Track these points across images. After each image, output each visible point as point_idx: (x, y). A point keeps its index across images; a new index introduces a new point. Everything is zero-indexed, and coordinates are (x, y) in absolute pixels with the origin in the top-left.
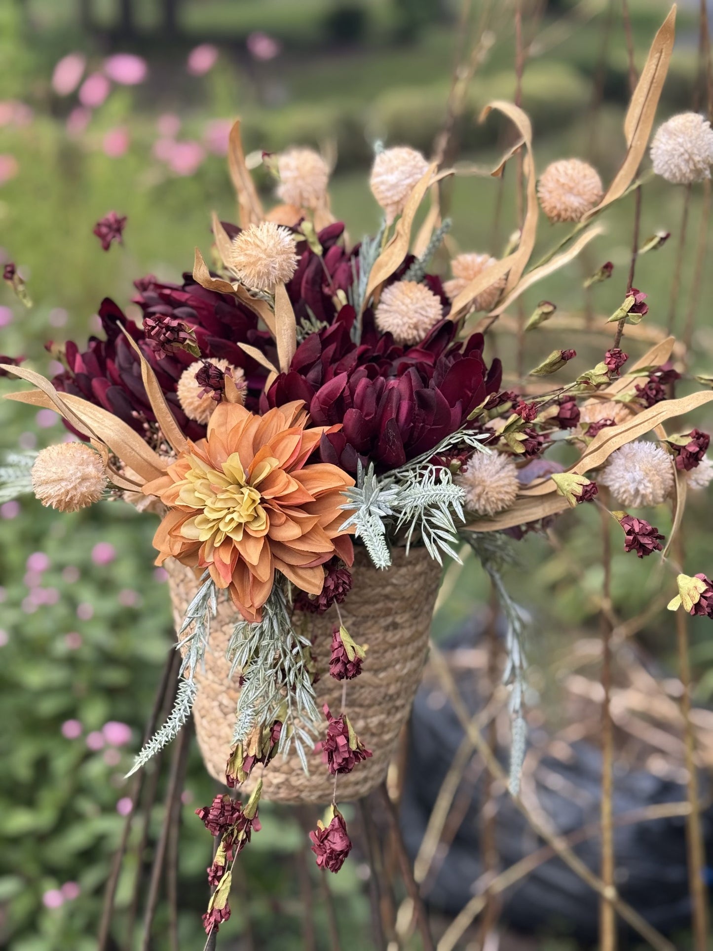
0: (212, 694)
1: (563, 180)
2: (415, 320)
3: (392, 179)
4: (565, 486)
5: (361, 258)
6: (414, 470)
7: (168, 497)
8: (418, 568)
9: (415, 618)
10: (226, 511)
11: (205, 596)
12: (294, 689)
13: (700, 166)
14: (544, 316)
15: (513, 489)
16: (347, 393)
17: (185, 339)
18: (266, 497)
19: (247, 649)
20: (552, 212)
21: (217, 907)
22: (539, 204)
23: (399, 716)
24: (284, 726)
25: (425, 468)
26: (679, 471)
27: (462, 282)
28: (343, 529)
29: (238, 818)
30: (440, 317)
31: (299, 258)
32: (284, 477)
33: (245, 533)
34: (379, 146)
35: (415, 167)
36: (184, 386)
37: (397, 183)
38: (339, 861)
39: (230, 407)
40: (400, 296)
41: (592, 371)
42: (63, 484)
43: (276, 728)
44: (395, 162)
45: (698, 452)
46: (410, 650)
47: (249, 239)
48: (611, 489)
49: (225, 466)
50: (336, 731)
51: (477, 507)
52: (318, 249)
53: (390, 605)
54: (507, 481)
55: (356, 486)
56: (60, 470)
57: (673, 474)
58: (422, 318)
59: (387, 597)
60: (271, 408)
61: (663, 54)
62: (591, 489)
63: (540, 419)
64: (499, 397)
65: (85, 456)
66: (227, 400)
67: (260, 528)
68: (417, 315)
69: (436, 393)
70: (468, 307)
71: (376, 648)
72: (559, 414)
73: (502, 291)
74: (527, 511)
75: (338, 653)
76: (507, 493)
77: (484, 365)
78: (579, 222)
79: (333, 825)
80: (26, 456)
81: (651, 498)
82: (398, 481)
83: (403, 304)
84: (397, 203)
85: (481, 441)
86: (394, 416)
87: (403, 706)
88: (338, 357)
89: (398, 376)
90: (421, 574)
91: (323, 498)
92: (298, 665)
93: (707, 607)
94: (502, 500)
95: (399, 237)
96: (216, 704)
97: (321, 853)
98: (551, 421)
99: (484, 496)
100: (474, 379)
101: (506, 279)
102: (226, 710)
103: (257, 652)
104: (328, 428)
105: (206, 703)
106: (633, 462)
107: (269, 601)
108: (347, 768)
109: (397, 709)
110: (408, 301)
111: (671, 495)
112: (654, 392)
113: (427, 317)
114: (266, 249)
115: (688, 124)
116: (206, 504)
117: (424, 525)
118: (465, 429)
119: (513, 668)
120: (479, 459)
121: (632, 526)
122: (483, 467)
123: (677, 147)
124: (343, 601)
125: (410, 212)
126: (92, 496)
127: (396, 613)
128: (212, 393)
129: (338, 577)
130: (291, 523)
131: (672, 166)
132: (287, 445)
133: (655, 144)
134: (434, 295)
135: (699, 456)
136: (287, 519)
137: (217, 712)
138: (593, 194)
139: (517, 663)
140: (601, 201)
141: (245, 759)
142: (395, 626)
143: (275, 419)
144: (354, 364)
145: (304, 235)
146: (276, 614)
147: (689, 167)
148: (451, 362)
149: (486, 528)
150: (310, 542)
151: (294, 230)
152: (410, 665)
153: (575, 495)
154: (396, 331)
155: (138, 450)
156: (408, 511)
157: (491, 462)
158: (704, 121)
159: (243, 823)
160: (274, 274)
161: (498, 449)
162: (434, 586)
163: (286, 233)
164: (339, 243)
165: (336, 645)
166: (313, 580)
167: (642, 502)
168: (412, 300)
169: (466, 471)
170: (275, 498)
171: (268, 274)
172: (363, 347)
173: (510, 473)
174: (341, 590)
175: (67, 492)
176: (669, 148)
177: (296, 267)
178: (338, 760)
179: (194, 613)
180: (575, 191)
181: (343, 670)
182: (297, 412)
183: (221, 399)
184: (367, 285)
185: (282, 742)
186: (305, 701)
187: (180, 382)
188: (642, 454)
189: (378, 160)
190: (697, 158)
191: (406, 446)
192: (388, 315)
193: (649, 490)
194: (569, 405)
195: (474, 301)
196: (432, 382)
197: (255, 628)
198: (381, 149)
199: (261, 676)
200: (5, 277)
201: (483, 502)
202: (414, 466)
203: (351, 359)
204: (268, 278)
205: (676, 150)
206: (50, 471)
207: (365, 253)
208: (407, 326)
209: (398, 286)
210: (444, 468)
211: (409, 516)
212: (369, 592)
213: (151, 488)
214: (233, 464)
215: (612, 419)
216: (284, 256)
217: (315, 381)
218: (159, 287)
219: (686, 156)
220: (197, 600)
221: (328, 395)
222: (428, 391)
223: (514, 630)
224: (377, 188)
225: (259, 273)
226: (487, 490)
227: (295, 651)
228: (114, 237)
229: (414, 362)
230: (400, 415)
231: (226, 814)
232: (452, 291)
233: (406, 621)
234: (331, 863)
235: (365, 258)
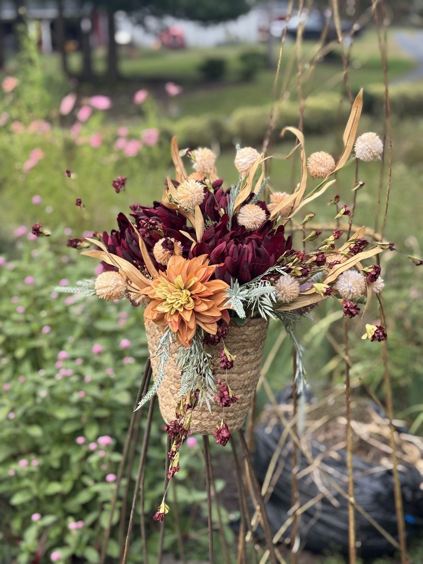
0: (167, 385)
1: (317, 160)
2: (254, 220)
3: (244, 160)
4: (319, 289)
5: (231, 194)
6: (255, 283)
7: (151, 294)
8: (257, 328)
9: (256, 350)
10: (176, 300)
11: (167, 336)
12: (204, 376)
13: (375, 154)
14: (310, 218)
15: (297, 291)
16: (226, 251)
17: (158, 228)
18: (193, 293)
19: (185, 358)
20: (313, 174)
21: (174, 466)
22: (308, 171)
23: (249, 395)
24: (201, 392)
25: (259, 281)
26: (368, 283)
27: (274, 204)
28: (225, 306)
29: (182, 430)
30: (265, 219)
31: (205, 194)
32: (200, 285)
33: (184, 308)
34: (238, 146)
35: (254, 155)
36: (156, 249)
37: (246, 162)
38: (225, 441)
39: (176, 257)
40: (248, 210)
41: (328, 239)
42: (109, 288)
43: (197, 393)
44: (245, 154)
45: (376, 275)
46: (254, 365)
47: (184, 186)
48: (339, 291)
49: (175, 281)
50: (224, 389)
51: (282, 299)
52: (212, 191)
53: (245, 344)
54: (294, 288)
55: (230, 288)
56: (107, 282)
57: (366, 284)
58: (257, 219)
59: (244, 340)
60: (194, 257)
61: (358, 108)
62: (330, 290)
63: (309, 261)
64: (290, 251)
65: (118, 277)
66: (175, 254)
67: (191, 306)
68: (255, 218)
69: (263, 249)
70: (278, 215)
71: (239, 363)
72: (316, 259)
73: (292, 208)
74: (304, 302)
75: (223, 358)
76: (294, 293)
77: (284, 239)
78: (325, 178)
79: (223, 427)
80: (85, 282)
81: (356, 294)
82: (248, 288)
83: (249, 214)
84: (247, 170)
85: (283, 270)
86: (246, 259)
87: (251, 391)
88: (221, 236)
89: (247, 244)
90: (258, 330)
91: (217, 294)
92: (206, 365)
93: (377, 336)
94: (293, 296)
95: (247, 185)
96: (169, 389)
97: (218, 439)
98: (313, 263)
99: (285, 295)
100: (279, 245)
101: (294, 203)
102: (173, 392)
103: (188, 360)
104: (218, 265)
105: (164, 390)
106: (348, 279)
107: (194, 338)
108: (228, 405)
109: (249, 392)
110: (251, 212)
111: (365, 293)
112: (357, 250)
113: (259, 219)
114: (191, 191)
115: (369, 137)
116: (167, 297)
117: (259, 304)
118: (276, 265)
119: (300, 373)
120: (282, 279)
121: (347, 305)
122: (284, 282)
123: (365, 147)
124: (225, 338)
125: (252, 174)
126: (120, 293)
127: (248, 348)
128: (169, 252)
129: (223, 328)
130: (204, 304)
131: (363, 155)
132: (201, 272)
133: (356, 145)
134: (263, 210)
135: (376, 277)
136: (202, 302)
137: (169, 393)
138: (330, 166)
139: (301, 371)
140: (334, 169)
141: (184, 406)
142: (247, 354)
143: (195, 262)
144: (229, 238)
145: (206, 185)
146: (197, 344)
147: (370, 155)
148: (270, 238)
149: (286, 309)
150: (211, 312)
151: (202, 183)
152: (254, 372)
153: (323, 293)
154: (246, 225)
155: (137, 275)
156: (252, 299)
157: (288, 280)
158: (377, 135)
159: (184, 432)
160: (194, 201)
161: (291, 275)
162: (264, 337)
163: (199, 184)
164: (221, 188)
165: (223, 355)
166: (212, 329)
167: (352, 297)
168: (253, 212)
169: (277, 283)
170: (196, 294)
171: (192, 201)
172: (232, 232)
173: (296, 285)
174: (224, 333)
175: (110, 291)
176: (362, 147)
177: (204, 198)
178: (224, 401)
179: (162, 343)
180: (323, 165)
181: (226, 365)
182: (205, 259)
183: (172, 254)
184: (233, 206)
185: (200, 398)
186: (209, 381)
187: (154, 247)
188: (352, 276)
189: (238, 152)
190: (374, 151)
191: (251, 273)
192: (243, 218)
193: (355, 291)
194: (321, 256)
195: (280, 212)
196: (262, 246)
197: (188, 349)
198: (239, 148)
199: (191, 370)
200: (77, 205)
201: (284, 297)
202: (254, 281)
203: (227, 236)
204: (192, 202)
205: (365, 148)
206: (103, 283)
207: (233, 193)
208: (251, 223)
209: (247, 206)
210: (267, 281)
211: (253, 301)
212: (236, 338)
213: (143, 291)
214: (179, 280)
215: (339, 261)
216: (199, 193)
217: (212, 246)
218: (143, 208)
219: (369, 150)
220: (163, 338)
221: (218, 251)
222: (260, 249)
223: (300, 357)
224: (238, 164)
225: (188, 200)
226: (286, 291)
227: (205, 360)
228: (121, 187)
229: (254, 238)
230: (249, 259)
231: (176, 428)
232: (271, 208)
233: (252, 352)
234: (222, 442)
235: (232, 195)
